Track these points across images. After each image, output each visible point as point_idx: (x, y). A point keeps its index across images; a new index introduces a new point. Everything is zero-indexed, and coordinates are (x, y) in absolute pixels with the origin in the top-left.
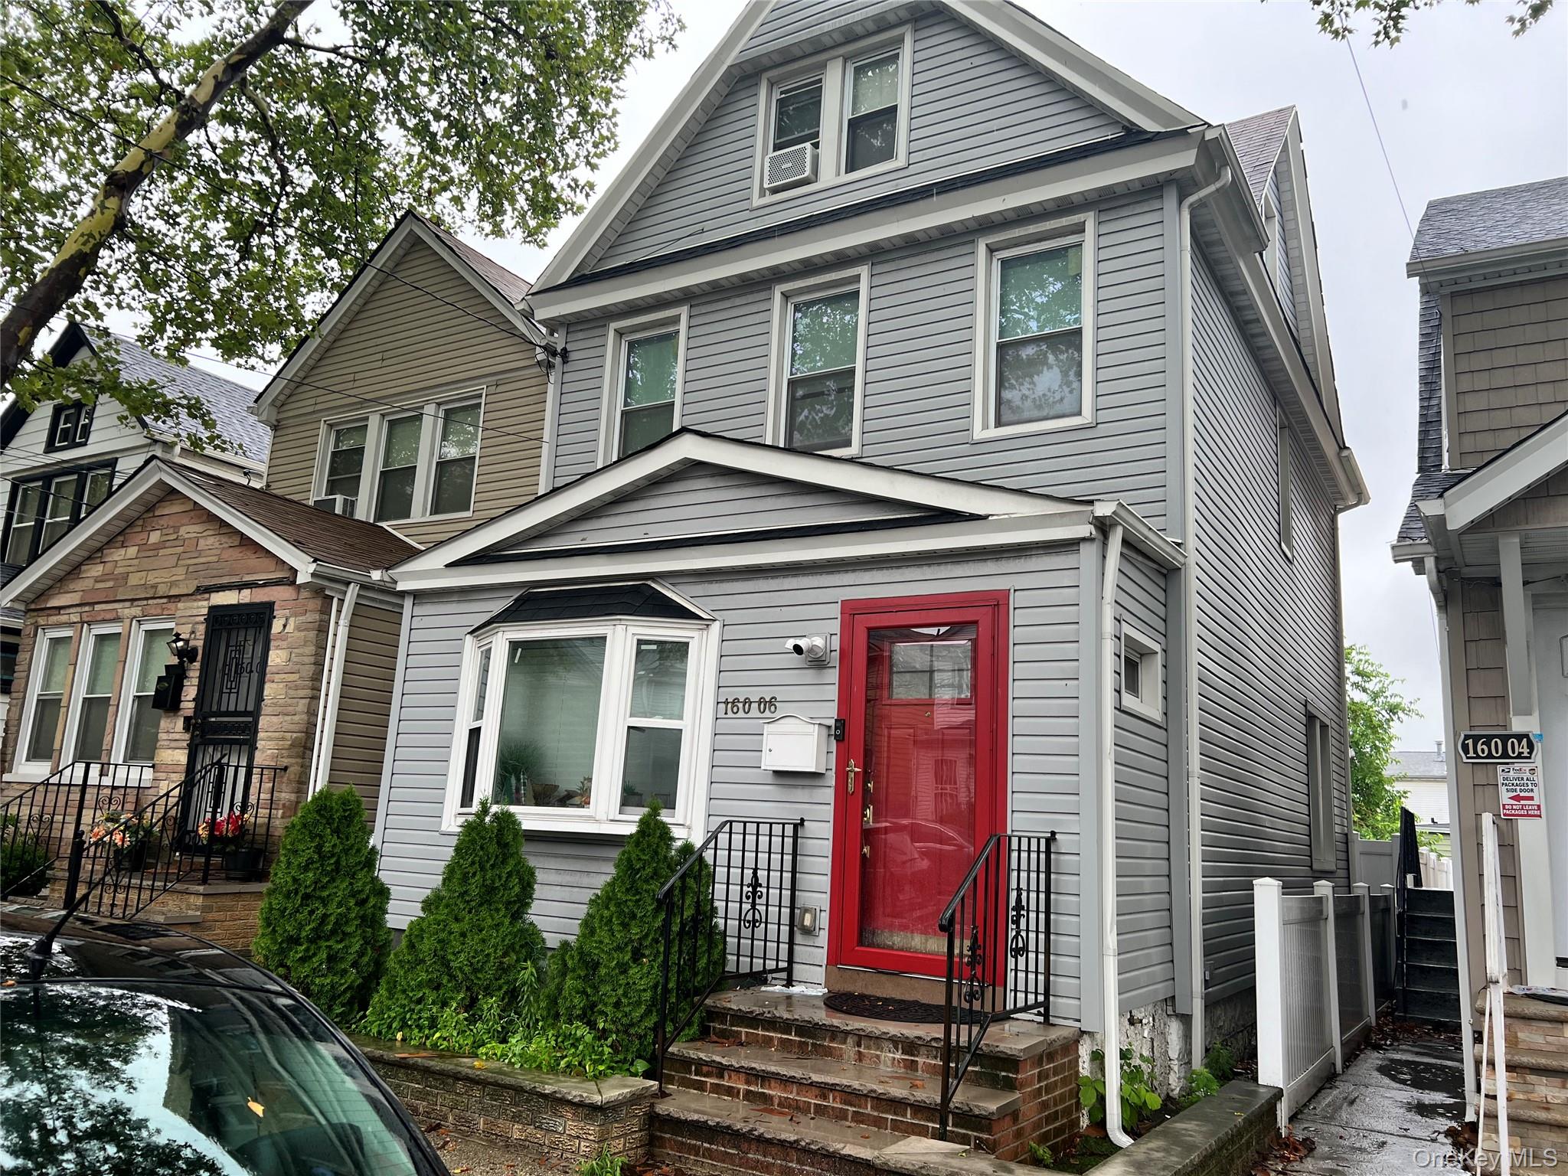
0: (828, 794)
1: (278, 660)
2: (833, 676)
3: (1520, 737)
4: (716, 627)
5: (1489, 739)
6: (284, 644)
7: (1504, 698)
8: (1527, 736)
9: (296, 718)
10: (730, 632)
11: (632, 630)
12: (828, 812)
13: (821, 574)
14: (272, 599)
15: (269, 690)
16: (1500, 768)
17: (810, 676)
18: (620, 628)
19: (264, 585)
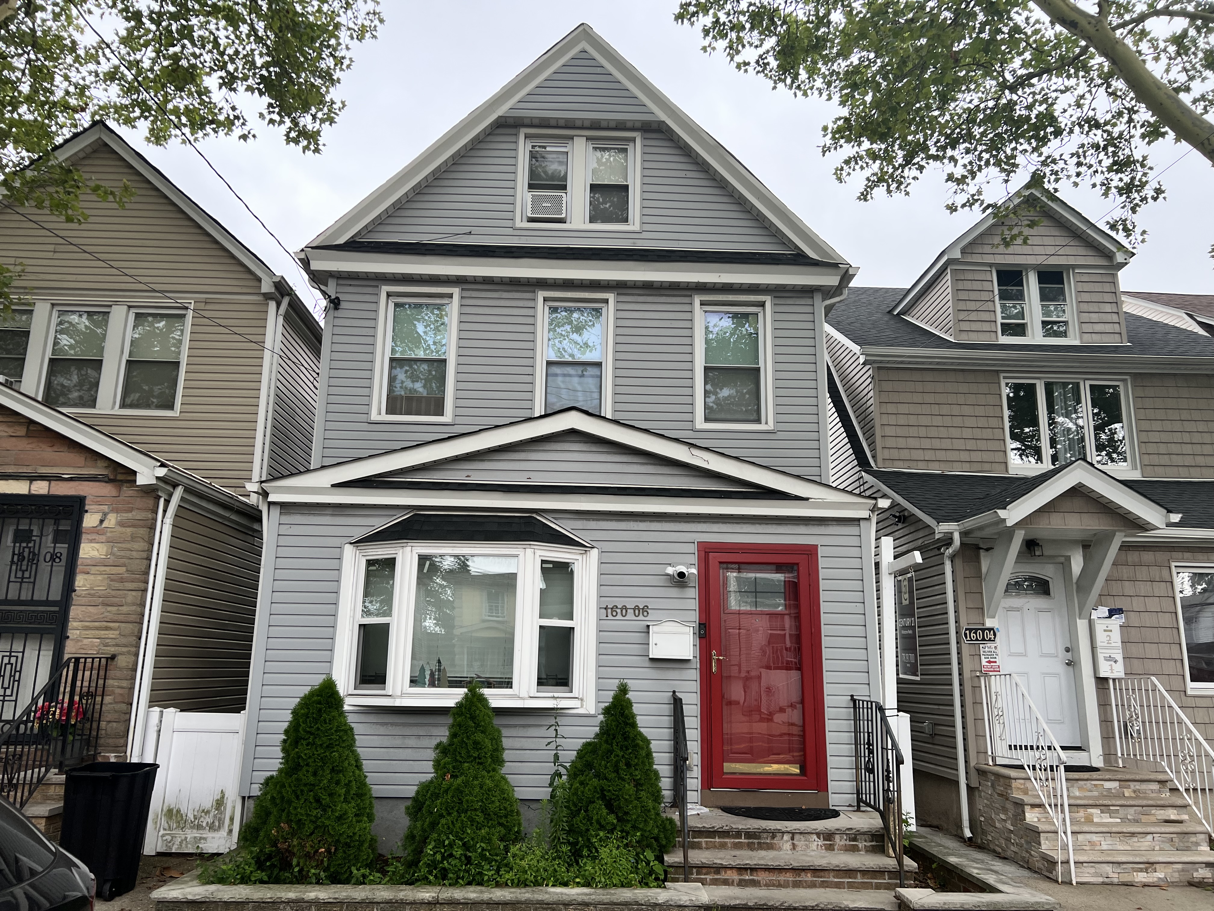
0: (694, 674)
1: (95, 554)
2: (693, 593)
3: (990, 630)
4: (594, 553)
5: (977, 630)
6: (103, 538)
7: (982, 609)
8: (993, 629)
9: (124, 609)
10: (607, 558)
11: (539, 553)
12: (695, 686)
13: (680, 522)
14: (82, 493)
15: (81, 582)
16: (981, 646)
17: (674, 592)
18: (529, 551)
19: (71, 479)
